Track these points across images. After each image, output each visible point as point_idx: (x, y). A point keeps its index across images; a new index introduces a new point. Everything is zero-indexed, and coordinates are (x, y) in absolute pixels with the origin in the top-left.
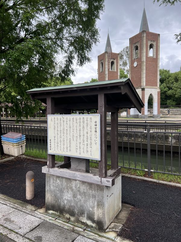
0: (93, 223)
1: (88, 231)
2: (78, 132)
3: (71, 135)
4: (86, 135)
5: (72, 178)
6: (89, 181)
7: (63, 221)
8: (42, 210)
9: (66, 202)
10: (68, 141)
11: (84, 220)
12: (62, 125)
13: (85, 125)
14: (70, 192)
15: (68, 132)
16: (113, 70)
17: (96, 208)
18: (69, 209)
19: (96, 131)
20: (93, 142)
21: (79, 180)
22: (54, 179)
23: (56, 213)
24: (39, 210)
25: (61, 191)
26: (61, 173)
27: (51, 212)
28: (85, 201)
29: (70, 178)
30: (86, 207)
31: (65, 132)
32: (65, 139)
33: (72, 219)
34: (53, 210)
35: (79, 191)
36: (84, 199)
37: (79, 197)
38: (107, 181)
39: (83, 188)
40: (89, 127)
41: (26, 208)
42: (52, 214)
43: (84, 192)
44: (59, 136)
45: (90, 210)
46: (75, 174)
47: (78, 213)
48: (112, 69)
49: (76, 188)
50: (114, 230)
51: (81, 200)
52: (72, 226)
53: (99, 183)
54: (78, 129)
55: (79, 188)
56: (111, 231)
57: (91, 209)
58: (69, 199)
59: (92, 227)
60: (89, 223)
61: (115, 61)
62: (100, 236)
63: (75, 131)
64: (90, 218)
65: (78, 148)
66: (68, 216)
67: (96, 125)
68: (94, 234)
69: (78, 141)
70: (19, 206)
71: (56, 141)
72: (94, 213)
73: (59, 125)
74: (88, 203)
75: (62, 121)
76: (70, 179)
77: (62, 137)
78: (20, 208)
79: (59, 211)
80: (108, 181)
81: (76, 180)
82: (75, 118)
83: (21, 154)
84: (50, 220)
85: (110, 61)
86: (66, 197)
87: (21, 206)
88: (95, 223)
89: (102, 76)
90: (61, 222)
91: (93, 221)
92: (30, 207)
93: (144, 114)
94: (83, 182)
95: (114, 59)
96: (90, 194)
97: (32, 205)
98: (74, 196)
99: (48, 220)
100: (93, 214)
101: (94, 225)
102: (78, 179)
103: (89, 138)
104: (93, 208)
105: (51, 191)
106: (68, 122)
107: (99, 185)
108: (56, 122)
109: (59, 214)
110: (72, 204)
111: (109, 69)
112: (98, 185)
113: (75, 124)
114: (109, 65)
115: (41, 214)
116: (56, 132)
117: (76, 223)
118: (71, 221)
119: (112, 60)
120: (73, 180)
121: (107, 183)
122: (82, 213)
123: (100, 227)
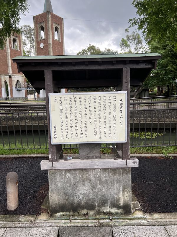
0: (118, 209)
1: (116, 219)
2: (97, 113)
3: (88, 117)
4: (108, 116)
5: (88, 168)
6: (112, 166)
7: (82, 219)
8: (43, 217)
9: (81, 197)
10: (83, 125)
11: (108, 209)
12: (73, 106)
13: (107, 105)
14: (87, 184)
15: (83, 114)
16: (15, 49)
17: (121, 193)
18: (87, 203)
19: (121, 111)
20: (118, 123)
21: (98, 169)
22: (62, 175)
23: (68, 213)
24: (39, 218)
25: (75, 186)
26: (72, 165)
27: (58, 214)
28: (107, 190)
29: (85, 168)
30: (109, 196)
31: (78, 114)
32: (79, 124)
33: (91, 213)
34: (62, 211)
35: (99, 180)
36: (106, 187)
37: (99, 186)
38: (133, 162)
39: (104, 176)
40: (112, 106)
41: (20, 221)
43: (106, 180)
44: (69, 120)
45: (114, 197)
46: (92, 162)
47: (99, 204)
49: (95, 177)
50: (137, 209)
51: (102, 190)
52: (95, 221)
53: (124, 166)
54: (97, 110)
55: (99, 176)
56: (135, 211)
57: (115, 196)
58: (86, 192)
59: (117, 213)
60: (114, 210)
61: (17, 39)
62: (130, 219)
63: (93, 112)
64: (115, 205)
65: (98, 131)
66: (85, 211)
67: (122, 104)
68: (123, 220)
69: (98, 123)
70: (6, 222)
71: (64, 127)
72: (119, 198)
73: (69, 106)
74: (112, 191)
75: (73, 102)
76: (86, 170)
77: (74, 121)
78: (10, 224)
79: (71, 211)
80: (134, 162)
81: (94, 169)
82: (92, 97)
84: (65, 223)
85: (11, 38)
86: (82, 191)
87: (10, 221)
88: (121, 208)
89: (3, 54)
90: (79, 221)
91: (118, 207)
92: (25, 219)
94: (105, 170)
95: (16, 37)
96: (114, 181)
98: (93, 187)
99: (63, 225)
100: (118, 200)
101: (119, 211)
102: (96, 167)
103: (112, 119)
104: (118, 193)
105: (58, 189)
106: (83, 103)
107: (124, 168)
108: (64, 103)
109: (71, 213)
110: (91, 197)
111: (11, 47)
112: (123, 169)
113: (93, 105)
114: (11, 42)
115: (47, 221)
116: (64, 116)
117: (98, 216)
118: (90, 216)
119: (14, 37)
120: (91, 169)
121: (133, 164)
122: (104, 203)
123: (127, 210)
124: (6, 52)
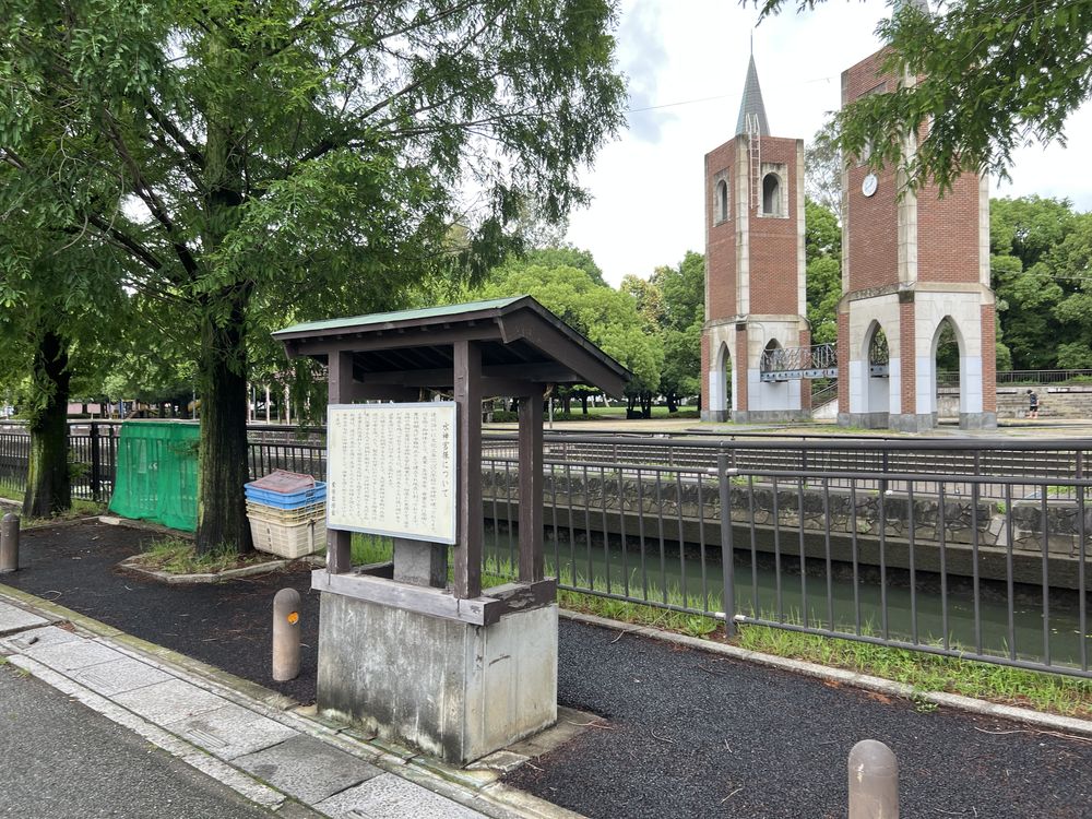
0: (435, 743)
1: (418, 764)
2: (403, 457)
3: (386, 466)
4: (421, 466)
5: (387, 603)
6: (429, 610)
7: (358, 740)
8: (309, 711)
9: (368, 678)
10: (378, 486)
11: (414, 734)
12: (364, 436)
13: (420, 436)
14: (381, 647)
15: (379, 456)
16: (774, 214)
17: (442, 696)
18: (376, 701)
19: (446, 455)
20: (439, 488)
21: (403, 609)
22: (340, 609)
23: (344, 716)
24: (300, 710)
25: (358, 646)
26: (358, 587)
27: (330, 713)
28: (418, 674)
29: (381, 602)
30: (417, 693)
31: (371, 456)
32: (371, 481)
33: (384, 732)
34: (337, 708)
35: (402, 642)
36: (414, 667)
37: (402, 661)
38: (472, 608)
39: (414, 633)
40: (429, 441)
41: (265, 702)
42: (334, 719)
43: (414, 645)
44: (355, 470)
45: (428, 703)
46: (393, 590)
47: (399, 711)
48: (767, 208)
49: (395, 632)
50: (496, 766)
51: (405, 672)
52: (376, 751)
53: (454, 617)
54: (403, 449)
55: (403, 632)
56: (485, 770)
57: (430, 699)
58: (376, 668)
59: (432, 754)
60: (426, 742)
61: (783, 174)
62: (446, 778)
63: (395, 454)
64: (429, 727)
65: (403, 507)
66: (372, 723)
67: (446, 436)
68: (430, 773)
69: (403, 486)
70: (244, 696)
71: (348, 487)
72: (438, 709)
73: (356, 437)
74: (423, 680)
75: (363, 425)
76: (380, 605)
77: (364, 473)
78: (246, 699)
79: (350, 711)
80: (475, 609)
81: (395, 609)
82: (395, 416)
83: (310, 551)
84: (320, 733)
85: (759, 176)
86: (370, 662)
87: (252, 697)
88: (440, 741)
89: (723, 241)
90: (351, 739)
91: (435, 737)
92: (275, 700)
93: (913, 412)
94: (414, 615)
95: (779, 166)
96: (429, 651)
97: (285, 694)
98: (391, 660)
99: (314, 733)
100: (435, 716)
101: (437, 748)
102: (401, 604)
103: (429, 478)
104: (435, 694)
105: (333, 646)
106: (379, 428)
107: (452, 621)
108: (350, 427)
109: (350, 718)
110: (385, 686)
111: (753, 211)
112: (449, 622)
113: (396, 433)
114: (755, 192)
115: (302, 719)
116: (348, 460)
117: (393, 746)
118: (380, 739)
119: (768, 170)
120: (390, 607)
121: (471, 613)
122: (408, 713)
123: (453, 753)
124: (734, 233)
